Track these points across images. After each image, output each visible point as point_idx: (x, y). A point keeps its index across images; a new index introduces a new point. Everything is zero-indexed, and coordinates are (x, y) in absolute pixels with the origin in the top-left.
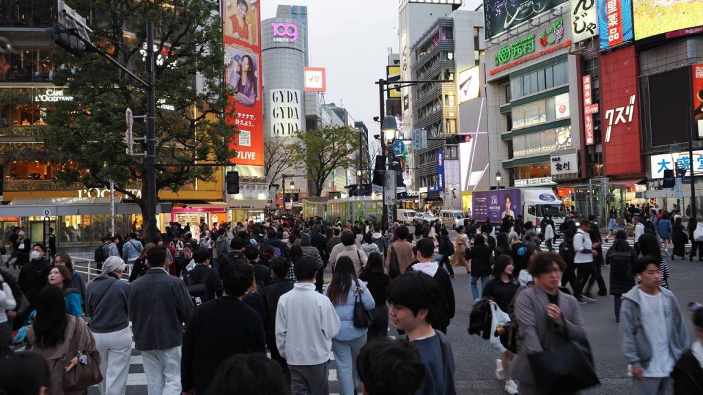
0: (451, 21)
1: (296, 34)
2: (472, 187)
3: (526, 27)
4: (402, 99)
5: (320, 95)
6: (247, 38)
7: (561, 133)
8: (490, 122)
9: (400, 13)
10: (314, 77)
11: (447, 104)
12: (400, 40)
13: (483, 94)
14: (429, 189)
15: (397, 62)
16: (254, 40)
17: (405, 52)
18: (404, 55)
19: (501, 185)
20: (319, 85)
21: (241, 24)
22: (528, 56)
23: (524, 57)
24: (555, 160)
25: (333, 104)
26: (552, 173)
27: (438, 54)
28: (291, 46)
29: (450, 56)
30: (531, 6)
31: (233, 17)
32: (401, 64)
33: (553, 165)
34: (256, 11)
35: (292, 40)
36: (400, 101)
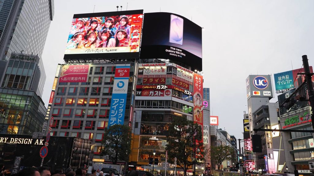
0: (268, 106)
1: (207, 104)
2: (279, 171)
3: (295, 113)
4: (250, 132)
5: (216, 127)
6: (199, 121)
7: (312, 153)
8: (285, 146)
9: (248, 100)
10: (214, 120)
11: (268, 137)
12: (248, 110)
13: (281, 135)
14: (262, 170)
15: (247, 117)
16: (201, 121)
17: (250, 115)
18: (250, 116)
19: (288, 172)
20: (216, 123)
21: (198, 117)
22: (297, 123)
23: (295, 124)
24: (310, 163)
25: (221, 129)
26: (310, 169)
27: (263, 118)
28: (205, 109)
29: (268, 119)
30: (296, 106)
31: (196, 116)
32: (249, 118)
33: (310, 166)
34: (202, 114)
35: (205, 107)
36: (249, 133)
